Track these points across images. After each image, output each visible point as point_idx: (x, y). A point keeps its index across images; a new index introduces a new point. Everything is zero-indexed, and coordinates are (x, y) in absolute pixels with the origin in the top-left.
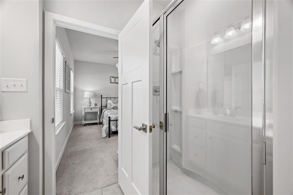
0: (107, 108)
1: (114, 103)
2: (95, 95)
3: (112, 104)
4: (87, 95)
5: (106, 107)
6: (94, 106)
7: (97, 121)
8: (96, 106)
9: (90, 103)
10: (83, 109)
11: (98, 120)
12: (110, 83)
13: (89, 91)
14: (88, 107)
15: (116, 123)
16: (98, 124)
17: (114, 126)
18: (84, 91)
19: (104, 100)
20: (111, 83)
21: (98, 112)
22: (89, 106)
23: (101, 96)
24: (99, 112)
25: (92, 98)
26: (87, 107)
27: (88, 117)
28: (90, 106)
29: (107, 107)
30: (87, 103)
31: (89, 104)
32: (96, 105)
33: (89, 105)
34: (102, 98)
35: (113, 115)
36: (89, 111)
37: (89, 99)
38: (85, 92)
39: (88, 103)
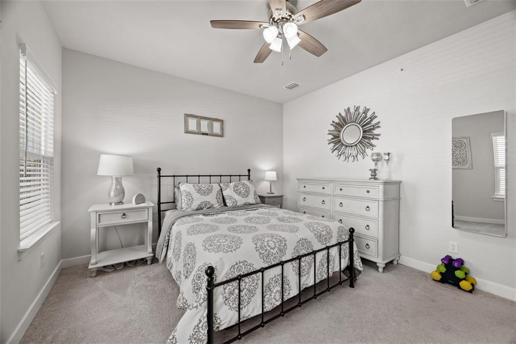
0: (175, 208)
1: (199, 191)
2: (137, 168)
3: (195, 195)
4: (108, 166)
5: (174, 203)
6: (133, 205)
7: (147, 254)
8: (142, 205)
9: (121, 192)
10: (93, 218)
11: (150, 250)
12: (185, 133)
13: (117, 155)
14: (114, 207)
15: (237, 291)
16: (149, 262)
17: (231, 308)
18: (98, 155)
19: (167, 183)
20: (187, 132)
21: (147, 223)
22: (117, 203)
23: (159, 170)
24: (150, 224)
25: (128, 175)
26: (108, 207)
27: (114, 239)
28: (121, 203)
29: (179, 204)
30: (109, 194)
31: (116, 196)
32: (140, 199)
33: (117, 200)
34: (160, 177)
35: (221, 254)
36: (118, 220)
37: (117, 179)
38: (103, 158)
39: (112, 194)
